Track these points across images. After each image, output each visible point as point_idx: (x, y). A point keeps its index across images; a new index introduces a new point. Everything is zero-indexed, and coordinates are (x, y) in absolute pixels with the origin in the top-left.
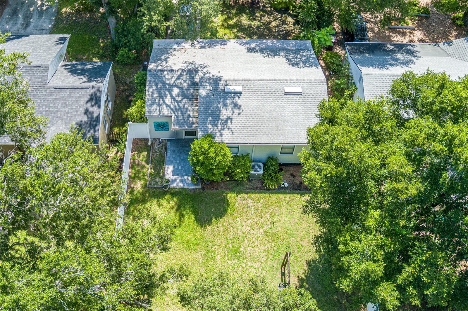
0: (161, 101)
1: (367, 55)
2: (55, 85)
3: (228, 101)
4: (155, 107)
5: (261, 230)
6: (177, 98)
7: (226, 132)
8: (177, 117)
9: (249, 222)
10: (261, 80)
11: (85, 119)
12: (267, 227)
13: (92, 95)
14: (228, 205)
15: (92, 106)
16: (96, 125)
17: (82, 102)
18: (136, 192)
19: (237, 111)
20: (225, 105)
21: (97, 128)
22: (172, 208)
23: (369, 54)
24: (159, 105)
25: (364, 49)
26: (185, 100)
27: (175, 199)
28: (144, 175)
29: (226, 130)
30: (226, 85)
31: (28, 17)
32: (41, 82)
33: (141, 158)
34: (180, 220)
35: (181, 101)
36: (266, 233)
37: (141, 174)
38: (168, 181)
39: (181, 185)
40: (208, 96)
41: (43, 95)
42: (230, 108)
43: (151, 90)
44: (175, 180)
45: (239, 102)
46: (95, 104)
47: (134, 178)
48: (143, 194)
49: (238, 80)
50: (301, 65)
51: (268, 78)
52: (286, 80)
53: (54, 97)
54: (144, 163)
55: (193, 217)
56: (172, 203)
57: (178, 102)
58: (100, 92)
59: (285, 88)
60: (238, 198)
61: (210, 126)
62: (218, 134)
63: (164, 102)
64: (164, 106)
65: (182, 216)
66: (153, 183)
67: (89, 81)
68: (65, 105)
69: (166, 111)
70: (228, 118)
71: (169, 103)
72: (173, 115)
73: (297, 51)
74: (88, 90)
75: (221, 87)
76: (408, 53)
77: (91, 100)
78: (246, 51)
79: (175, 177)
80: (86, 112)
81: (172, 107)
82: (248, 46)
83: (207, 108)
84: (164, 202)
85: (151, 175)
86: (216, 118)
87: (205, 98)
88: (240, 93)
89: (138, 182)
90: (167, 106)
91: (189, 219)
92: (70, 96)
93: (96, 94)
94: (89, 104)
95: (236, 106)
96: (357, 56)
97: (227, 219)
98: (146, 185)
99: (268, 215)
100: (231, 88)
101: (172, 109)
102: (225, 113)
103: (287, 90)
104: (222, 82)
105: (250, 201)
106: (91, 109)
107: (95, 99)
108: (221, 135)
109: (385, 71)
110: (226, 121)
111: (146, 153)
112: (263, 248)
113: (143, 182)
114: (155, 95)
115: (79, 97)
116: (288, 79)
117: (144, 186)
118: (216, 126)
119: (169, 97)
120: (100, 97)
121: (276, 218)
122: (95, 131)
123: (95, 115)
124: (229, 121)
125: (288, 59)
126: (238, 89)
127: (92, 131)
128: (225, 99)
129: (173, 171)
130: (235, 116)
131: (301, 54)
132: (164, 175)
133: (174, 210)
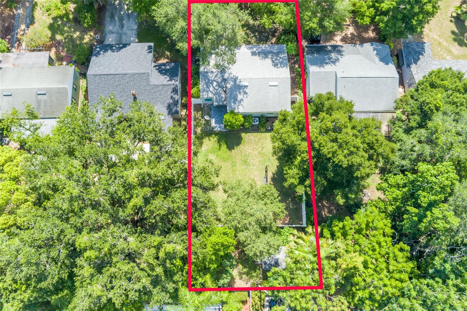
0: (208, 90)
1: (315, 54)
2: (154, 84)
3: (241, 91)
4: (205, 92)
5: (257, 151)
6: (216, 88)
7: (240, 107)
8: (216, 98)
9: (252, 147)
10: (258, 78)
11: (171, 101)
12: (260, 150)
13: (173, 89)
14: (242, 139)
15: (174, 94)
16: (177, 104)
17: (169, 93)
18: (198, 134)
19: (245, 96)
20: (240, 93)
21: (178, 106)
22: (216, 141)
23: (317, 53)
24: (207, 92)
25: (314, 50)
26: (220, 89)
27: (217, 137)
28: (201, 124)
29: (240, 106)
30: (240, 82)
31: (121, 19)
32: (147, 82)
33: (199, 115)
34: (220, 147)
35: (218, 89)
36: (260, 153)
37: (200, 124)
38: (213, 128)
39: (219, 129)
40: (231, 88)
41: (149, 89)
42: (242, 94)
43: (202, 83)
44: (216, 126)
45: (247, 90)
46: (176, 93)
47: (196, 126)
48: (201, 134)
49: (246, 79)
50: (279, 66)
51: (261, 77)
52: (270, 78)
53: (154, 90)
54: (200, 118)
55: (225, 146)
56: (216, 139)
57: (216, 90)
58: (178, 87)
59: (270, 83)
60: (246, 136)
61: (233, 104)
62: (237, 108)
63: (209, 90)
64: (210, 92)
65: (220, 145)
66: (206, 129)
67: (171, 80)
68: (160, 95)
69: (210, 95)
70: (242, 100)
71: (212, 91)
72: (214, 97)
73: (277, 54)
74: (171, 86)
75: (238, 83)
76: (338, 52)
77: (173, 91)
78: (251, 54)
79: (216, 125)
80: (172, 97)
81: (213, 92)
82: (252, 50)
83: (231, 95)
84: (211, 138)
85: (204, 124)
86: (235, 99)
87: (230, 89)
88: (247, 86)
89: (198, 128)
90: (211, 92)
91: (224, 147)
92: (162, 89)
93: (175, 88)
94: (172, 94)
95: (245, 93)
96: (310, 56)
97: (241, 146)
98: (202, 129)
99: (260, 144)
100: (243, 83)
101: (213, 94)
102: (240, 97)
103: (271, 84)
104: (238, 80)
105: (252, 137)
106: (174, 96)
107: (175, 91)
108: (238, 108)
109: (322, 69)
110: (240, 101)
111: (201, 112)
112: (258, 160)
113: (201, 128)
114: (205, 86)
115: (167, 90)
116: (271, 77)
117: (202, 130)
118: (236, 104)
119: (212, 87)
120: (178, 90)
121: (264, 146)
122: (177, 108)
123: (176, 99)
124: (242, 101)
125: (272, 61)
126: (246, 84)
127: (175, 108)
128: (240, 89)
129: (215, 122)
130: (245, 99)
131: (280, 56)
132: (211, 124)
133: (217, 142)
